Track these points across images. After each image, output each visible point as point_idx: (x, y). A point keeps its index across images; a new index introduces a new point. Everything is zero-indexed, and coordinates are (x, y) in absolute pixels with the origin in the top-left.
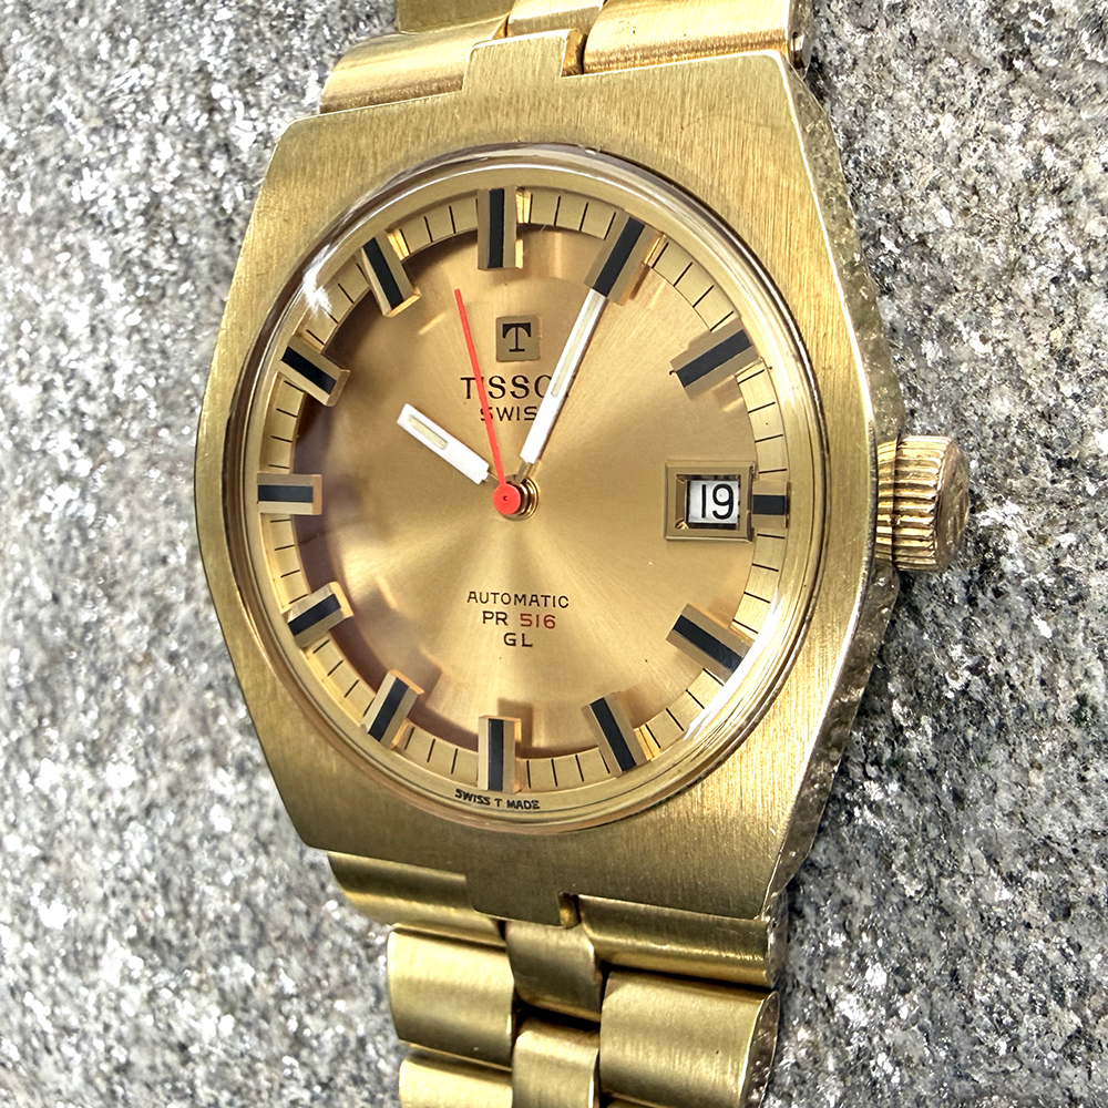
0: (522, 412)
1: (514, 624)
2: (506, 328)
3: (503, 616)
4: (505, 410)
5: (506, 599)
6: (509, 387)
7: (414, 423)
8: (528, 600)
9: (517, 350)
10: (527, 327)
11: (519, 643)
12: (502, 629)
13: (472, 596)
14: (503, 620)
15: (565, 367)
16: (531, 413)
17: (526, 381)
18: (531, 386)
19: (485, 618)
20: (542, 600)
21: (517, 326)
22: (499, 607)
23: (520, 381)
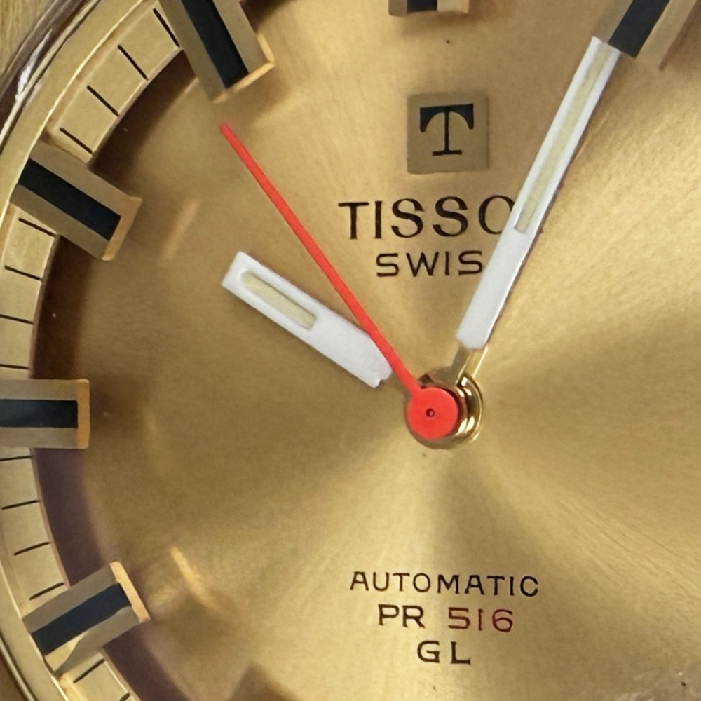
0: (455, 261)
1: (436, 625)
2: (427, 115)
3: (416, 613)
4: (423, 258)
5: (422, 583)
6: (430, 217)
7: (254, 283)
8: (463, 585)
9: (447, 151)
10: (467, 111)
11: (446, 657)
12: (414, 634)
13: (359, 579)
14: (417, 619)
15: (542, 181)
16: (473, 264)
17: (463, 205)
18: (472, 215)
19: (382, 616)
20: (488, 585)
21: (447, 110)
22: (409, 597)
23: (450, 206)
